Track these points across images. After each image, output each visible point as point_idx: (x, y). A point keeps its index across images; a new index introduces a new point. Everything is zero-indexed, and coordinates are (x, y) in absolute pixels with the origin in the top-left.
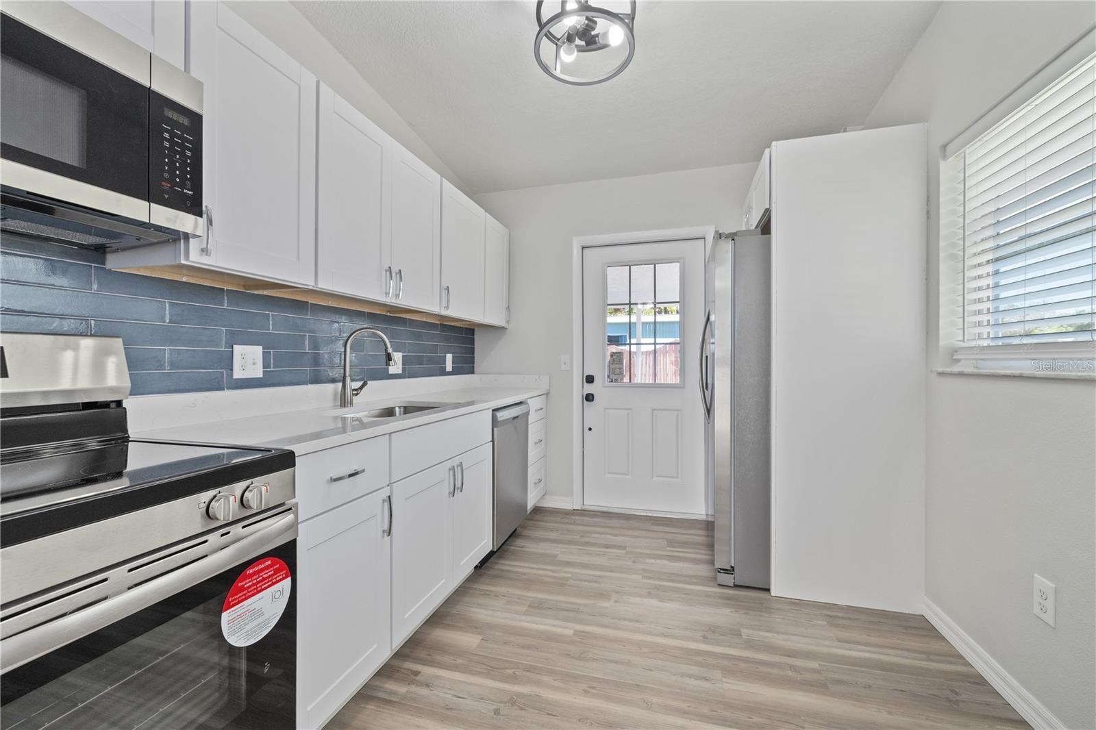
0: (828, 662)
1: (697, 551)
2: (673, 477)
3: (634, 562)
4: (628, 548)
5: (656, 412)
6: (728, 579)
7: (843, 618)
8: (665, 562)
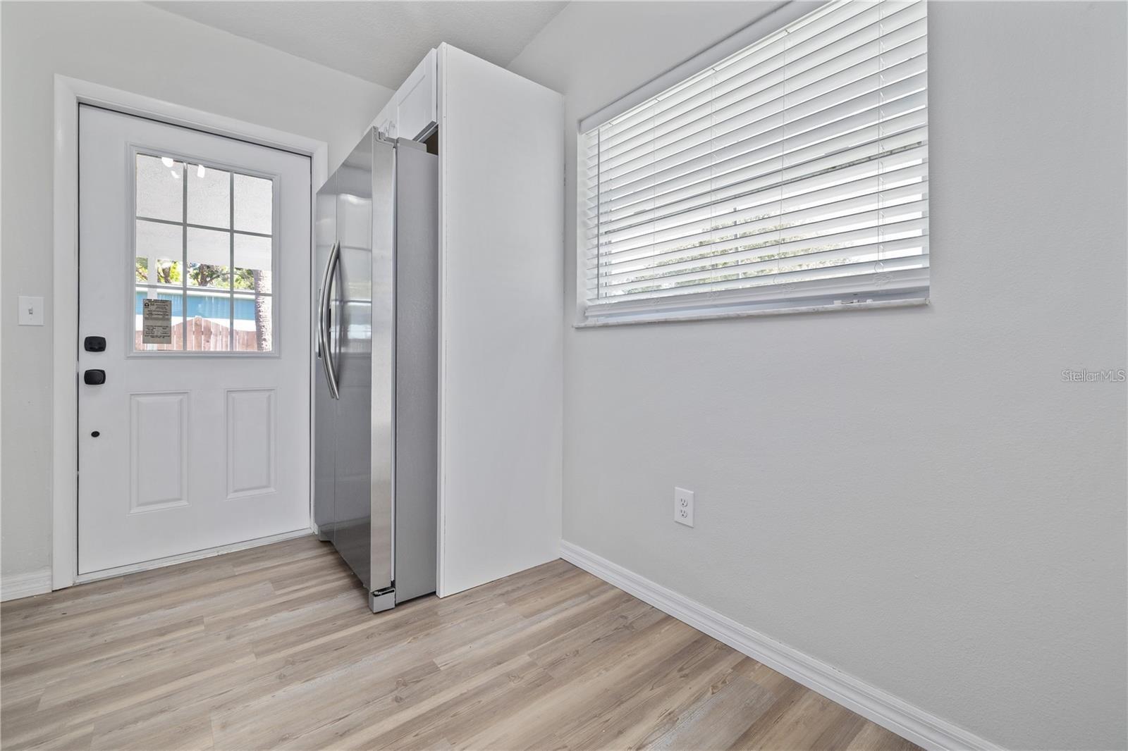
0: (534, 647)
1: (322, 579)
2: (264, 487)
3: (228, 638)
4: (206, 620)
5: (233, 395)
6: (387, 601)
7: (513, 591)
8: (285, 615)
